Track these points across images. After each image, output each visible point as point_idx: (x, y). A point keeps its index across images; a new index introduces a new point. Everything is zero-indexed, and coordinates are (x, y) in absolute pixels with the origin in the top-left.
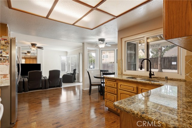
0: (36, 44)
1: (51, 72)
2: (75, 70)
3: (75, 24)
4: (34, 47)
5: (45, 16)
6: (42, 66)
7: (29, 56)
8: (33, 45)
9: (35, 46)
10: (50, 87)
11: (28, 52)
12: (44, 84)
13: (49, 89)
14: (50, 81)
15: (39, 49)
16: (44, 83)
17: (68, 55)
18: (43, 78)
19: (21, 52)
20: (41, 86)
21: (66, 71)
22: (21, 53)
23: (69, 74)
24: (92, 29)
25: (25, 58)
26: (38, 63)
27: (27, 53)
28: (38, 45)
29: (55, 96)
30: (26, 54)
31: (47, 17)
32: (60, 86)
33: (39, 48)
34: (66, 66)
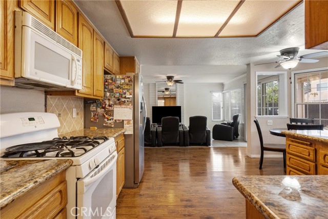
0: (173, 77)
1: (192, 120)
2: (235, 118)
3: (220, 35)
4: (171, 81)
5: (171, 35)
6: (183, 109)
7: (167, 95)
8: (170, 78)
9: (172, 79)
10: (191, 144)
11: (167, 89)
12: (182, 139)
13: (190, 147)
14: (191, 134)
15: (178, 84)
16: (182, 135)
17: (225, 89)
18: (181, 129)
19: (157, 89)
20: (178, 141)
21: (222, 119)
22: (157, 91)
23: (225, 124)
24: (256, 36)
25: (164, 98)
26: (178, 105)
27: (164, 90)
28: (176, 78)
29: (196, 158)
30: (163, 92)
31: (174, 36)
32: (207, 143)
33: (177, 81)
34: (221, 110)
